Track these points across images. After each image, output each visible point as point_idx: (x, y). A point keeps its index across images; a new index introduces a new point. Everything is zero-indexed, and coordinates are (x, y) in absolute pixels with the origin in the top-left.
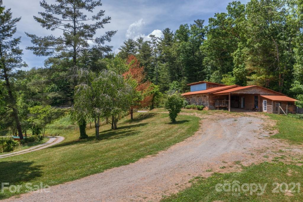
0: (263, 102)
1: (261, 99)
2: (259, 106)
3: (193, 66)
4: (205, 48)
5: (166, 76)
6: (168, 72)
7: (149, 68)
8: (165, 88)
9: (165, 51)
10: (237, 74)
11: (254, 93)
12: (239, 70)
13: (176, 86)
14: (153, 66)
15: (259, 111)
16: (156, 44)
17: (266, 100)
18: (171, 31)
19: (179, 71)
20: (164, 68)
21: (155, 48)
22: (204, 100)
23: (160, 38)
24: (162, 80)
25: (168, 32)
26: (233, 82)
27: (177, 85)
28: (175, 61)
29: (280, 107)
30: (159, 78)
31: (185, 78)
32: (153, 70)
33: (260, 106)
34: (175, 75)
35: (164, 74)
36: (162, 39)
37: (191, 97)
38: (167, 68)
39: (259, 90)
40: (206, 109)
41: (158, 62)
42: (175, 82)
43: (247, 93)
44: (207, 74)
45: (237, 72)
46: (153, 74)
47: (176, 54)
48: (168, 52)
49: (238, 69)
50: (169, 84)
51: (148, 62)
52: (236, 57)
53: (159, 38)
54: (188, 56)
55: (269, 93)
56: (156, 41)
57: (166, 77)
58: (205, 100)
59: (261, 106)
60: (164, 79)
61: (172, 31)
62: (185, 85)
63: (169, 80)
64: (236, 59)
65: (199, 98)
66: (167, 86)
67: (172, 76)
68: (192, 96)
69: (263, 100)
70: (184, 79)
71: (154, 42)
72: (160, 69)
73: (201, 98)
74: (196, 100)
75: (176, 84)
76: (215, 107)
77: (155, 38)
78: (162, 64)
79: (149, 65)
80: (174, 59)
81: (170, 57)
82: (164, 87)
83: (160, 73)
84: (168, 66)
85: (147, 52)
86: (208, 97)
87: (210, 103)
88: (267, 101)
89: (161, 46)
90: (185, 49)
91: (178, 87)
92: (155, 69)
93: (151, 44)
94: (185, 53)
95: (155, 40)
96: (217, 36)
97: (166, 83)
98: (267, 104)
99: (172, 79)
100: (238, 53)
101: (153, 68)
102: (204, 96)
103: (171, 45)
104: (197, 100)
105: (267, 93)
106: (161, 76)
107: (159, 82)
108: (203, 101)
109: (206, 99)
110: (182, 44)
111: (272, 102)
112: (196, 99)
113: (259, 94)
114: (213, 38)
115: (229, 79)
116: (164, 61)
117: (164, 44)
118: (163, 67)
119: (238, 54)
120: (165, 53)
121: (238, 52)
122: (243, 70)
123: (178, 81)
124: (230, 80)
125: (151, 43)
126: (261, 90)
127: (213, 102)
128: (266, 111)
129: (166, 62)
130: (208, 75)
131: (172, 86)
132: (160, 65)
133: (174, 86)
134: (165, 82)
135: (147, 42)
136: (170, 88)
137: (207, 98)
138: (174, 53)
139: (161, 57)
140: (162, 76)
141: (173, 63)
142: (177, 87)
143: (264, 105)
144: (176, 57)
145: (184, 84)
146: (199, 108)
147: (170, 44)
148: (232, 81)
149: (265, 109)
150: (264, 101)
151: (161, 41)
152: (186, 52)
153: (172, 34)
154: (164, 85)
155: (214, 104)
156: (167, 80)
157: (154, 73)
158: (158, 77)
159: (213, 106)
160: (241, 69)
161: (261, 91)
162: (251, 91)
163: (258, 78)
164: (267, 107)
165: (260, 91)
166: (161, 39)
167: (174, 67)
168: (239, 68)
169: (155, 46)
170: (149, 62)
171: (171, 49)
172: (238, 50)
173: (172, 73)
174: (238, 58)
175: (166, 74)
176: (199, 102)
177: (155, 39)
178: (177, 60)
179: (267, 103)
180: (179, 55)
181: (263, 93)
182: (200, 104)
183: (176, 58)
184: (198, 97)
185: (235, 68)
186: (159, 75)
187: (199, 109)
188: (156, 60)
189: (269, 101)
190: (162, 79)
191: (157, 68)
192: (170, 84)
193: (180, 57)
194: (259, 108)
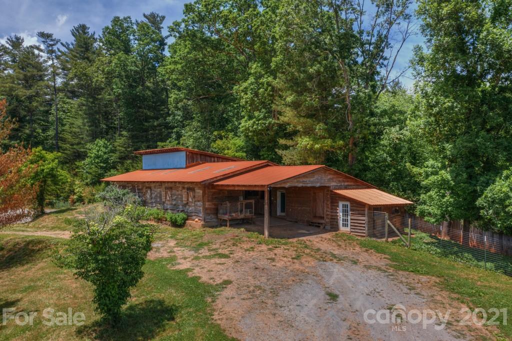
0: (338, 206)
1: (332, 199)
2: (328, 215)
3: (140, 107)
4: (174, 70)
5: (79, 127)
6: (83, 118)
7: (37, 107)
8: (77, 154)
9: (76, 72)
10: (251, 132)
11: (318, 185)
12: (254, 122)
13: (104, 150)
14: (49, 104)
15: (328, 227)
16: (54, 54)
17: (348, 203)
18: (90, 31)
19: (108, 116)
20: (73, 110)
21: (53, 64)
22: (188, 200)
23: (64, 43)
24: (68, 136)
25: (85, 33)
26: (241, 149)
27: (106, 148)
28: (100, 97)
29: (389, 222)
30: (61, 131)
31: (124, 133)
32: (47, 113)
33: (329, 217)
34: (100, 126)
35: (73, 124)
36: (71, 46)
37: (150, 188)
38: (81, 110)
39: (329, 177)
40: (196, 223)
41: (61, 95)
42: (101, 142)
43: (304, 185)
44: (173, 128)
45: (251, 129)
46: (48, 122)
47: (103, 80)
48: (85, 75)
49: (252, 122)
50: (87, 146)
51: (34, 94)
52: (247, 94)
53: (62, 44)
54: (130, 86)
55: (346, 184)
56: (55, 48)
57: (77, 130)
58: (190, 200)
59: (332, 216)
60: (75, 135)
61: (94, 33)
62: (123, 149)
63: (87, 136)
64: (248, 100)
65: (174, 192)
66: (82, 150)
67: (93, 128)
68: (152, 185)
69: (338, 203)
70: (121, 135)
71: (50, 48)
72: (64, 111)
73: (177, 193)
74: (163, 198)
75: (103, 146)
76: (217, 218)
77: (52, 40)
78: (70, 100)
79: (37, 101)
80: (99, 90)
81: (88, 85)
82: (75, 152)
83: (65, 120)
84: (84, 105)
85: (31, 71)
86: (199, 192)
87: (205, 209)
88: (351, 206)
89: (67, 61)
90: (126, 71)
91: (109, 153)
92: (53, 111)
93: (41, 54)
94: (125, 79)
95: (52, 45)
96: (202, 46)
97: (79, 144)
98: (350, 213)
99: (94, 136)
100: (252, 87)
101: (46, 109)
102: (189, 189)
103: (90, 62)
104: (167, 198)
105: (343, 184)
106: (67, 127)
107: (62, 140)
108: (185, 202)
109: (194, 197)
110: (119, 59)
111: (366, 209)
112: (163, 193)
113: (329, 187)
114: (194, 49)
115: (231, 142)
116: (73, 94)
117: (75, 56)
118: (71, 108)
119: (252, 89)
120: (76, 76)
121: (252, 84)
122: (265, 124)
123: (109, 140)
124: (235, 144)
125: (41, 50)
126: (331, 176)
127: (213, 207)
128: (348, 229)
129: (78, 97)
130: (175, 130)
131: (94, 151)
132: (64, 103)
133: (98, 151)
134: (77, 141)
135: (31, 47)
136: (89, 154)
137: (197, 195)
138: (99, 78)
139: (66, 84)
140: (70, 128)
141: (95, 99)
142: (105, 153)
143: (341, 214)
144: (103, 86)
145: (122, 147)
146: (176, 221)
147: (88, 58)
148: (239, 146)
149: (345, 225)
150: (341, 204)
151: (66, 50)
152: (127, 77)
153: (94, 39)
154: (75, 147)
155: (216, 212)
156: (81, 136)
157: (51, 118)
158: (60, 129)
159: (213, 216)
160: (260, 122)
161: (332, 179)
162: (312, 179)
163: (317, 146)
164: (351, 219)
165: (329, 180)
166: (68, 45)
167: (97, 108)
168: (254, 120)
169: (53, 59)
170: (37, 95)
171: (90, 70)
172: (251, 79)
173: (94, 123)
174: (252, 98)
175: (79, 122)
176: (174, 203)
177: (52, 43)
178: (105, 93)
179: (351, 210)
180: (109, 83)
181: (336, 184)
182: (175, 208)
183: (103, 89)
184: (171, 188)
185: (244, 120)
186: (63, 125)
187: (175, 224)
188: (55, 90)
189: (358, 206)
190: (71, 133)
191: (57, 109)
192: (89, 146)
193: (114, 87)
194: (327, 220)
